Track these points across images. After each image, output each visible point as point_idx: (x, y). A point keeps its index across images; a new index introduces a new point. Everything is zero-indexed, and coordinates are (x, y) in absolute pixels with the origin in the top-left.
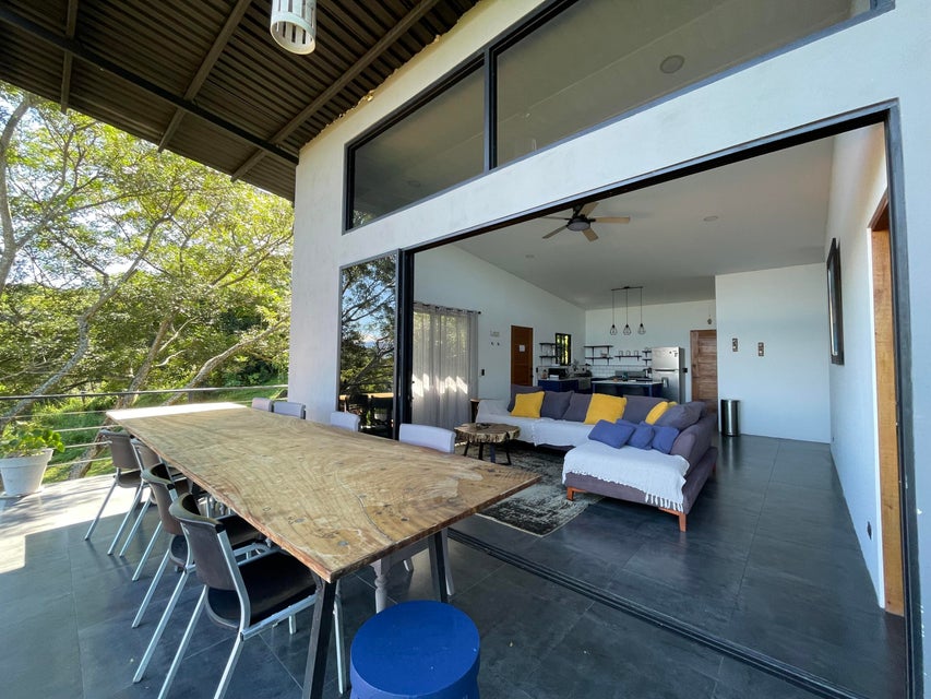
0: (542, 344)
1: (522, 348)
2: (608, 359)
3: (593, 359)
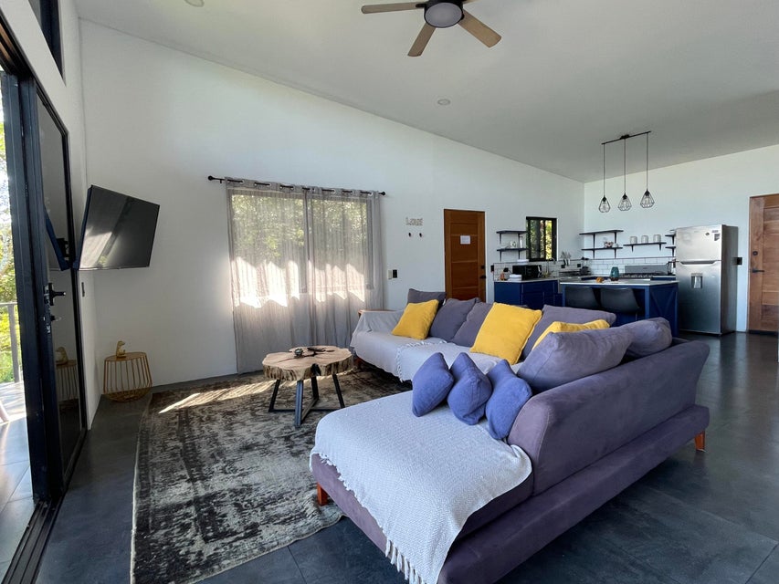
0: (501, 233)
1: (466, 240)
2: (615, 249)
3: (594, 250)
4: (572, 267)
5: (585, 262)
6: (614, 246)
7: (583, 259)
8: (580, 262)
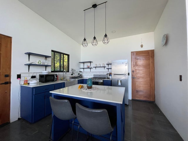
2: (90, 68)
3: (84, 68)
4: (76, 75)
5: (81, 73)
6: (90, 67)
7: (80, 72)
8: (79, 73)
